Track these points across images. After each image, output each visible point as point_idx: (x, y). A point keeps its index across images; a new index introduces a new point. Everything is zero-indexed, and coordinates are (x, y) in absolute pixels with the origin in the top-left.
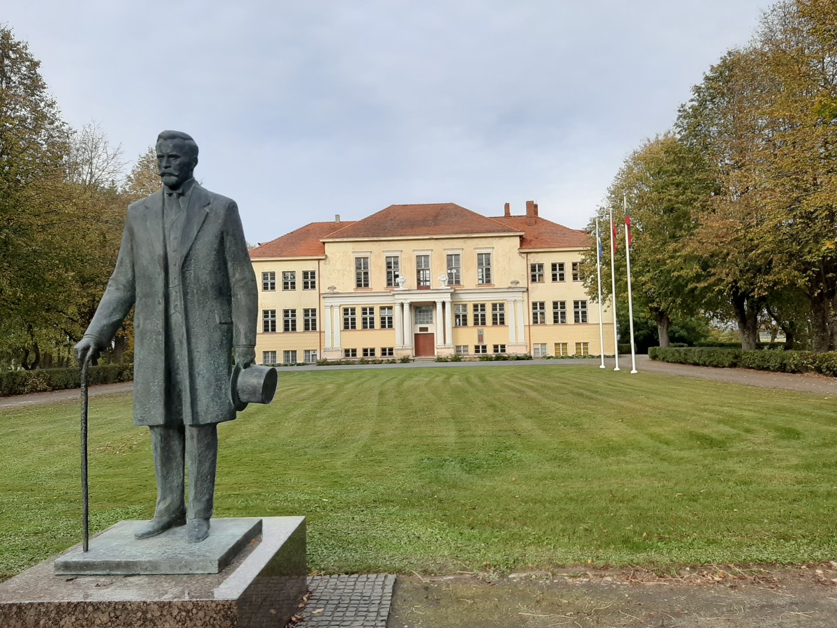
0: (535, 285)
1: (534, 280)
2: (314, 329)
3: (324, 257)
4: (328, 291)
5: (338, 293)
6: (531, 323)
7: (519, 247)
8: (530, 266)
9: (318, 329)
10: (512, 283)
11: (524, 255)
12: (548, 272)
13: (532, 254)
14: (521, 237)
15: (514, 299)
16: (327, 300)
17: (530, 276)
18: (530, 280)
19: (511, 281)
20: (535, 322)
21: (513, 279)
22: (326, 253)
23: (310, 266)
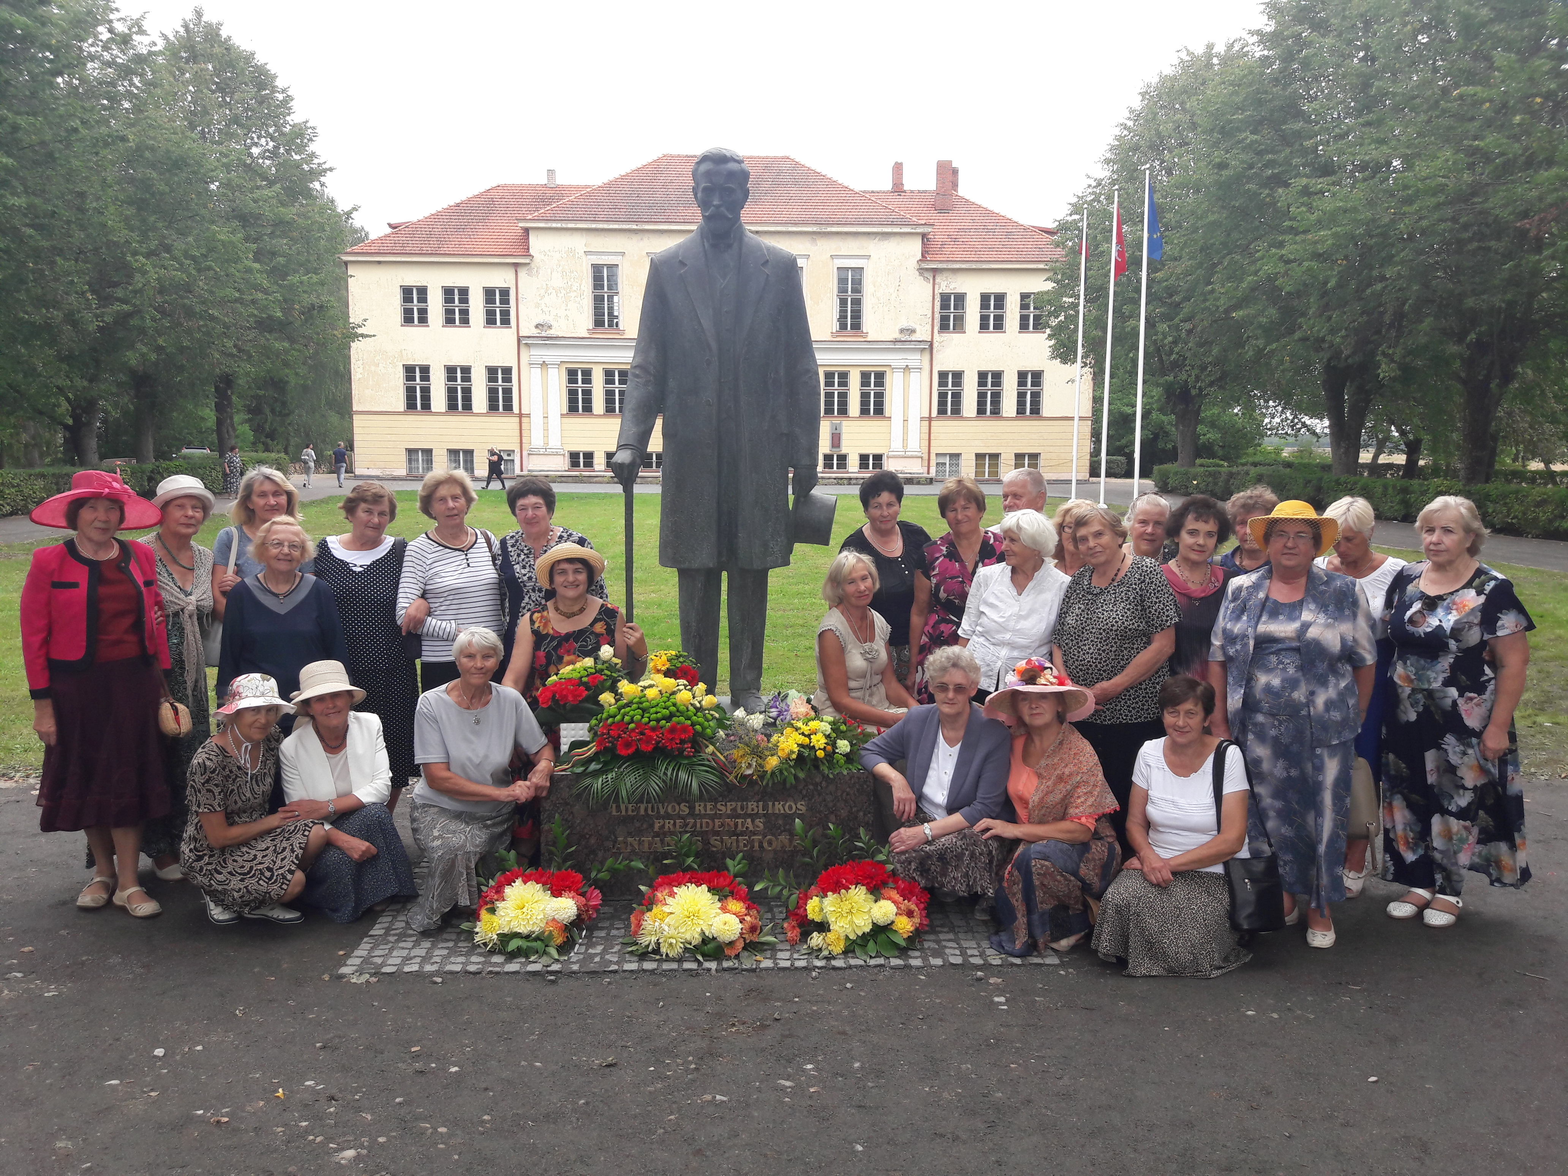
0: (946, 336)
1: (944, 327)
2: (508, 407)
3: (527, 261)
4: (535, 332)
5: (557, 338)
6: (934, 413)
7: (919, 257)
8: (938, 299)
9: (516, 409)
10: (902, 331)
11: (926, 274)
12: (972, 312)
13: (945, 274)
14: (924, 236)
15: (903, 364)
16: (534, 352)
17: (937, 316)
18: (936, 328)
19: (899, 326)
20: (942, 411)
21: (905, 324)
22: (532, 251)
23: (499, 279)
